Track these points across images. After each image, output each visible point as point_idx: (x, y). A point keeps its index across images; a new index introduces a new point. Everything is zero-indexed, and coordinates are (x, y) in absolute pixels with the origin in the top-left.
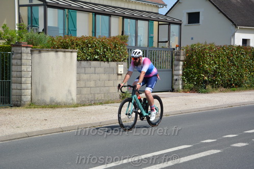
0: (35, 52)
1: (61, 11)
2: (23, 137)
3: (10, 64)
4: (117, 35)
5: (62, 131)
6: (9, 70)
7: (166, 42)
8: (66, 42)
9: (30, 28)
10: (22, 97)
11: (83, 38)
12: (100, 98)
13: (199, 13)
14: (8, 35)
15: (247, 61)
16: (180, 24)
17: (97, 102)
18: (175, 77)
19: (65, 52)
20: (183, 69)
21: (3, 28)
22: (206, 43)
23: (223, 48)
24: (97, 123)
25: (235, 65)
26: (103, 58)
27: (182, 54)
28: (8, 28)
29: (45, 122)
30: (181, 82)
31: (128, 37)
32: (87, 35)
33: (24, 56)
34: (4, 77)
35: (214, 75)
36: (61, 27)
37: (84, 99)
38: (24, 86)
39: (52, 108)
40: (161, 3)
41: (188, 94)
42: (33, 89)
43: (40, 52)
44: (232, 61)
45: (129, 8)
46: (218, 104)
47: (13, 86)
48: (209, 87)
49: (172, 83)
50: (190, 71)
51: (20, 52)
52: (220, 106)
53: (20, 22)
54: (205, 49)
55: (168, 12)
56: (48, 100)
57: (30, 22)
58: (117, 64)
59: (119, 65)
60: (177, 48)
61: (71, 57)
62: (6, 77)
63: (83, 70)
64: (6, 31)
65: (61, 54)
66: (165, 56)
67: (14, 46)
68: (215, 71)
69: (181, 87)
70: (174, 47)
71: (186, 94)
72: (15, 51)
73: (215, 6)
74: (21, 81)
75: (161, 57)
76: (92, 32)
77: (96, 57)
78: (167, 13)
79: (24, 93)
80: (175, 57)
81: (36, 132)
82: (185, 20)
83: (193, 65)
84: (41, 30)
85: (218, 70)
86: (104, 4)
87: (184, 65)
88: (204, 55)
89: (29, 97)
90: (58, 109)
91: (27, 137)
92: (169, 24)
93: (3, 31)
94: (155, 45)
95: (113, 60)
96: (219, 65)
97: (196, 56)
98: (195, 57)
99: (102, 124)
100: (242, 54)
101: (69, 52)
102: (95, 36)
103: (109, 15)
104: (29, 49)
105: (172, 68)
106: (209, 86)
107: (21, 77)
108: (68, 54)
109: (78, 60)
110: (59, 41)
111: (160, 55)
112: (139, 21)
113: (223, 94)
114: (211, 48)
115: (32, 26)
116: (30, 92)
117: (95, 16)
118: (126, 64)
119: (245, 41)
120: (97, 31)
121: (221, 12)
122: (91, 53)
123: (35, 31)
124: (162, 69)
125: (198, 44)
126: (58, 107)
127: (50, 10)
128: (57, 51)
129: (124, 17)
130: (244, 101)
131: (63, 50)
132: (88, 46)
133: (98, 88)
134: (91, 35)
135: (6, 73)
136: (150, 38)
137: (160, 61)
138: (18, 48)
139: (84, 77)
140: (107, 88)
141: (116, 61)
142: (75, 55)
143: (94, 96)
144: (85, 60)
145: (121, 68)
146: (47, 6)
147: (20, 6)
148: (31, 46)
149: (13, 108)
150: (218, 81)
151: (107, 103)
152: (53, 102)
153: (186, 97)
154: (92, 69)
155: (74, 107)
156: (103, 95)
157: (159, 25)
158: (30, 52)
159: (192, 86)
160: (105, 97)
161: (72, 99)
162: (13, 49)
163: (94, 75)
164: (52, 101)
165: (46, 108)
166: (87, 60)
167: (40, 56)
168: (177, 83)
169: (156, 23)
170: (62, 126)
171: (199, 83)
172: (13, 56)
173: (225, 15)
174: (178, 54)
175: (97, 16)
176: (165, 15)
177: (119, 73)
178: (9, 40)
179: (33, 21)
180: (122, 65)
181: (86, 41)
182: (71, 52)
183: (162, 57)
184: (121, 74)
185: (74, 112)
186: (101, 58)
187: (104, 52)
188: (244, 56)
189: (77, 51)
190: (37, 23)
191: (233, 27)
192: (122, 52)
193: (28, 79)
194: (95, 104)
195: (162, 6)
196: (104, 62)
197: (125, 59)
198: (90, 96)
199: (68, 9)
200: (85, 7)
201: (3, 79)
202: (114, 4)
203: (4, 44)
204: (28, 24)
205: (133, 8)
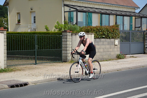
0: (73, 35)
1: (85, 13)
3: (61, 41)
7: (140, 27)
8: (88, 29)
10: (67, 57)
12: (106, 58)
14: (59, 27)
17: (105, 60)
18: (146, 46)
19: (88, 34)
21: (57, 23)
24: (106, 71)
26: (107, 37)
28: (59, 23)
31: (119, 25)
33: (68, 37)
37: (98, 58)
38: (68, 52)
40: (137, 7)
43: (76, 34)
45: (119, 10)
47: (63, 52)
49: (144, 49)
51: (66, 35)
55: (140, 11)
57: (69, 20)
59: (116, 40)
61: (91, 36)
62: (60, 47)
63: (97, 43)
64: (59, 25)
70: (145, 30)
72: (64, 35)
74: (67, 49)
76: (100, 23)
77: (104, 36)
79: (68, 55)
80: (145, 35)
84: (74, 23)
86: (106, 9)
89: (71, 57)
92: (141, 17)
93: (57, 25)
94: (133, 29)
95: (113, 38)
99: (108, 71)
101: (90, 34)
102: (102, 25)
103: (109, 14)
104: (71, 33)
105: (144, 41)
107: (67, 47)
108: (90, 35)
109: (94, 38)
110: (85, 29)
112: (125, 17)
115: (70, 22)
117: (102, 15)
118: (119, 40)
120: (102, 23)
122: (101, 34)
123: (72, 24)
124: (138, 42)
127: (79, 13)
129: (117, 15)
131: (87, 33)
132: (99, 31)
133: (105, 53)
134: (99, 25)
135: (60, 45)
136: (131, 26)
137: (137, 37)
138: (65, 33)
140: (110, 52)
141: (114, 38)
142: (93, 35)
143: (103, 56)
145: (117, 42)
146: (77, 11)
147: (65, 12)
149: (63, 63)
151: (110, 60)
154: (102, 43)
157: (135, 18)
158: (71, 35)
160: (108, 57)
162: (63, 33)
163: (103, 46)
166: (99, 38)
167: (76, 36)
169: (134, 18)
172: (63, 37)
175: (103, 15)
176: (139, 13)
177: (116, 44)
178: (60, 29)
179: (71, 19)
180: (117, 40)
181: (98, 28)
182: (91, 34)
184: (117, 45)
186: (106, 37)
187: (108, 34)
189: (94, 33)
190: (73, 20)
192: (117, 34)
193: (70, 48)
194: (103, 61)
195: (137, 8)
196: (108, 39)
197: (119, 37)
198: (101, 57)
199: (88, 12)
200: (96, 11)
201: (58, 49)
202: (111, 8)
203: (58, 31)
204: (69, 21)
205: (121, 10)
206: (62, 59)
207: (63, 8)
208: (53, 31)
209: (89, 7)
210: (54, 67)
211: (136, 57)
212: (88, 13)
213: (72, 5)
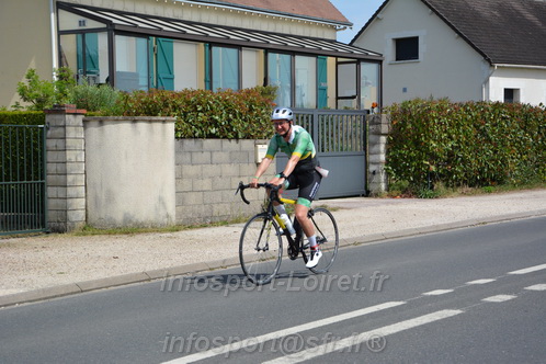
0: (91, 123)
1: (143, 41)
2: (72, 293)
3: (42, 149)
4: (254, 86)
5: (149, 280)
6: (42, 159)
7: (353, 97)
8: (152, 102)
9: (81, 76)
10: (69, 213)
11: (186, 93)
12: (223, 213)
13: (417, 38)
14: (37, 92)
15: (514, 133)
16: (380, 62)
17: (218, 219)
18: (372, 168)
19: (150, 121)
20: (388, 152)
21: (29, 77)
22: (432, 98)
23: (465, 108)
24: (216, 262)
25: (491, 141)
26: (226, 133)
27: (384, 120)
28: (37, 77)
29: (113, 262)
30: (383, 177)
31: (275, 89)
32: (195, 88)
33: (71, 133)
34: (32, 175)
35: (449, 162)
36: (143, 73)
37: (190, 215)
38: (71, 191)
39: (127, 233)
40: (341, 20)
41: (398, 200)
42: (89, 197)
43: (101, 122)
44: (483, 133)
45: (277, 31)
46: (458, 219)
47: (51, 192)
48: (439, 185)
49: (366, 179)
50: (400, 154)
51: (62, 124)
52: (462, 222)
53: (60, 64)
54: (430, 110)
55: (356, 37)
56: (119, 218)
57: (81, 65)
58: (255, 145)
59: (260, 146)
60: (375, 110)
61: (164, 131)
62: (36, 174)
63: (188, 158)
64: (34, 84)
65: (142, 126)
66: (351, 125)
67: (50, 112)
68: (450, 154)
69: (383, 186)
70: (367, 105)
71: (394, 200)
72: (52, 123)
73: (449, 24)
74: (66, 181)
75: (342, 129)
76: (205, 81)
77: (213, 131)
78: (353, 41)
79: (71, 205)
80: (370, 128)
81: (97, 281)
82: (389, 52)
83: (406, 143)
84: (102, 79)
85: (456, 152)
86: (228, 25)
87: (389, 142)
88: (427, 121)
89: (83, 213)
90: (139, 237)
91: (78, 292)
92: (358, 61)
93: (27, 84)
94: (331, 103)
95: (248, 137)
96: (458, 142)
97: (413, 125)
98: (410, 126)
99: (226, 264)
100: (503, 118)
101: (158, 121)
102: (211, 88)
103: (238, 47)
104: (81, 118)
105: (365, 149)
106: (440, 183)
107: (66, 174)
108: (158, 126)
109: (177, 138)
110: (139, 101)
111: (340, 124)
112: (298, 58)
113: (468, 198)
114: (441, 109)
115: (85, 73)
116: (84, 203)
117: (210, 48)
119: (510, 93)
120: (214, 79)
121: (460, 35)
122: (202, 122)
123: (92, 81)
124: (344, 153)
125: (417, 101)
126: (139, 233)
127: (119, 40)
128: (135, 121)
129: (267, 51)
130: (508, 212)
131: (147, 118)
132: (196, 110)
133: (219, 193)
134: (203, 88)
135: (36, 166)
136: (321, 91)
137: (340, 135)
138: (58, 117)
139: (190, 170)
141: (253, 137)
142: (171, 127)
143: (211, 208)
144: (190, 137)
145: (263, 151)
146: (113, 30)
147: (60, 33)
148: (84, 111)
149: (51, 236)
150: (457, 173)
151: (238, 221)
152: (130, 221)
153: (394, 207)
155: (172, 231)
156: (228, 207)
157: (337, 63)
158: (81, 124)
159: (405, 184)
160: (231, 208)
161: (168, 216)
162: (48, 118)
163: (209, 166)
164: (127, 219)
165: (115, 234)
166: (195, 137)
167: (102, 131)
168: (375, 179)
169: (331, 61)
170: (149, 268)
171: (419, 178)
172: (49, 132)
173: (469, 43)
174: (377, 122)
175: (214, 48)
176: (350, 44)
178: (40, 102)
179: (86, 62)
180: (265, 146)
181: (192, 99)
182: (164, 122)
183: (345, 129)
185: (170, 241)
186: (222, 132)
187: (229, 120)
188: (507, 123)
189: (175, 118)
190: (95, 64)
191: (485, 66)
192: (265, 120)
193: (79, 177)
194: (213, 224)
195: (342, 27)
196: (230, 139)
197: (271, 133)
198: (203, 209)
199: (156, 36)
200: (189, 31)
201: (29, 179)
202: (246, 24)
203: (31, 108)
204: (78, 68)
205: (285, 32)
206: (47, 220)
207: (53, 16)
208: (10, 109)
209: (159, 15)
210: (11, 254)
211: (335, 210)
212: (158, 37)
213: (89, 4)
